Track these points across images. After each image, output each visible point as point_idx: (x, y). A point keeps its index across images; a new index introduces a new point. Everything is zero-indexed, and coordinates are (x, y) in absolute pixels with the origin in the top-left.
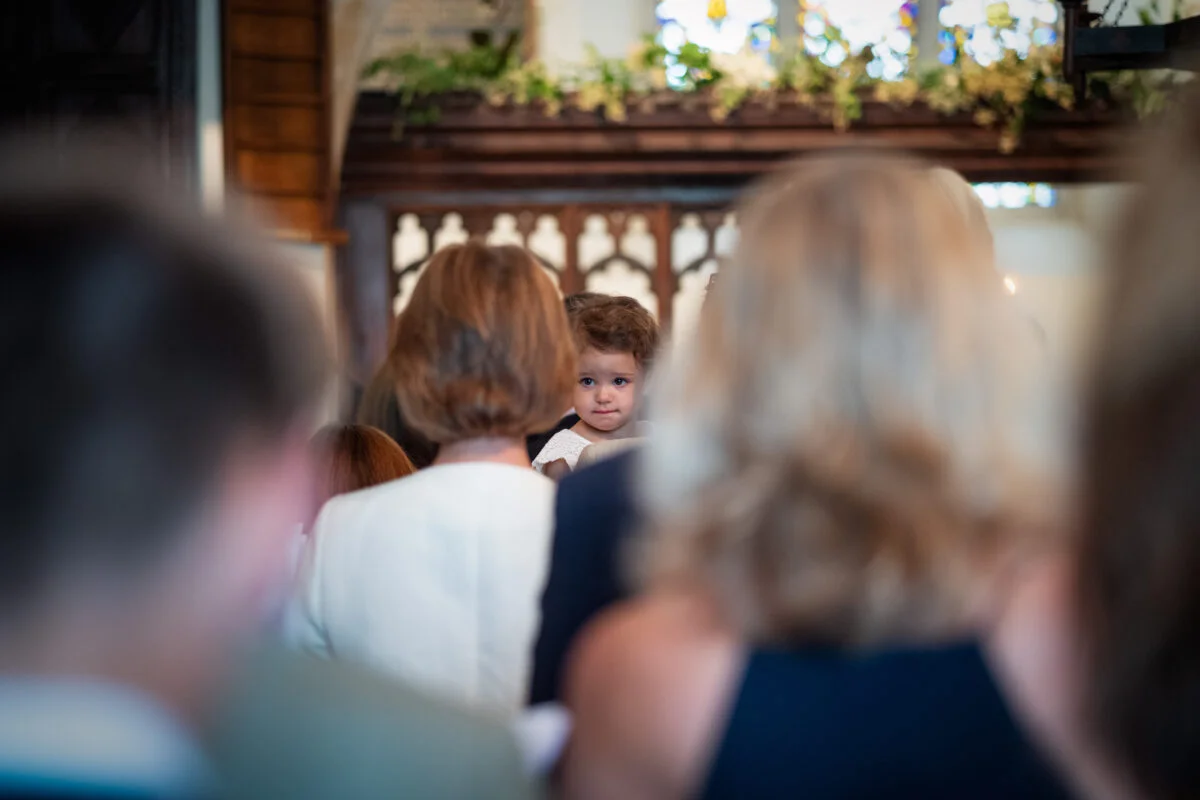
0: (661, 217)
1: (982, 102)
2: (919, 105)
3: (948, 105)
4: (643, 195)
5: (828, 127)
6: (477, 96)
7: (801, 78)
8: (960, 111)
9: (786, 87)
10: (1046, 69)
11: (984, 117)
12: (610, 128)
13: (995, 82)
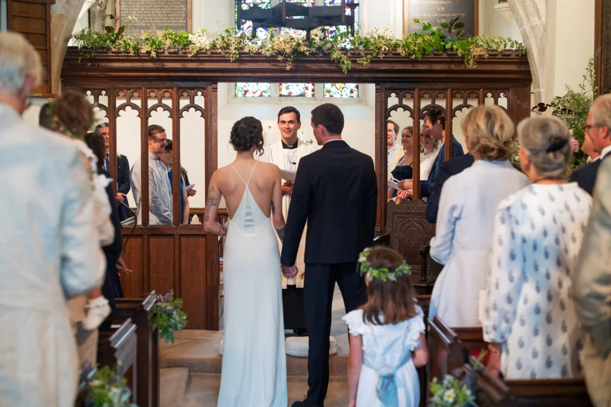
0: (174, 92)
1: (280, 53)
2: (258, 53)
3: (268, 54)
4: (169, 84)
5: (229, 61)
6: (109, 49)
7: (219, 43)
8: (272, 56)
9: (214, 46)
10: (301, 42)
11: (280, 58)
12: (152, 60)
13: (283, 46)
